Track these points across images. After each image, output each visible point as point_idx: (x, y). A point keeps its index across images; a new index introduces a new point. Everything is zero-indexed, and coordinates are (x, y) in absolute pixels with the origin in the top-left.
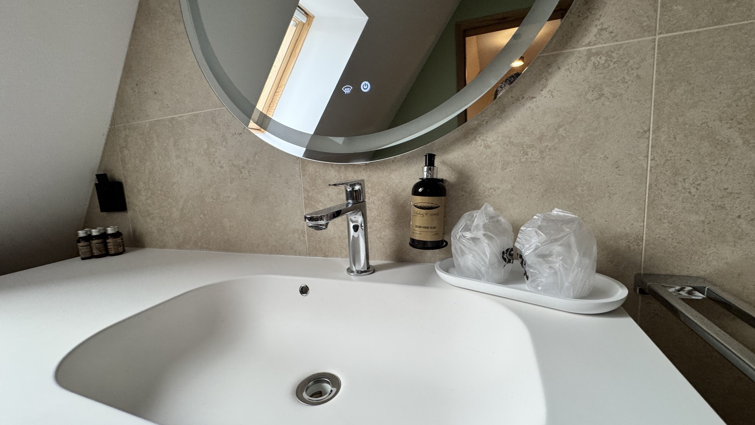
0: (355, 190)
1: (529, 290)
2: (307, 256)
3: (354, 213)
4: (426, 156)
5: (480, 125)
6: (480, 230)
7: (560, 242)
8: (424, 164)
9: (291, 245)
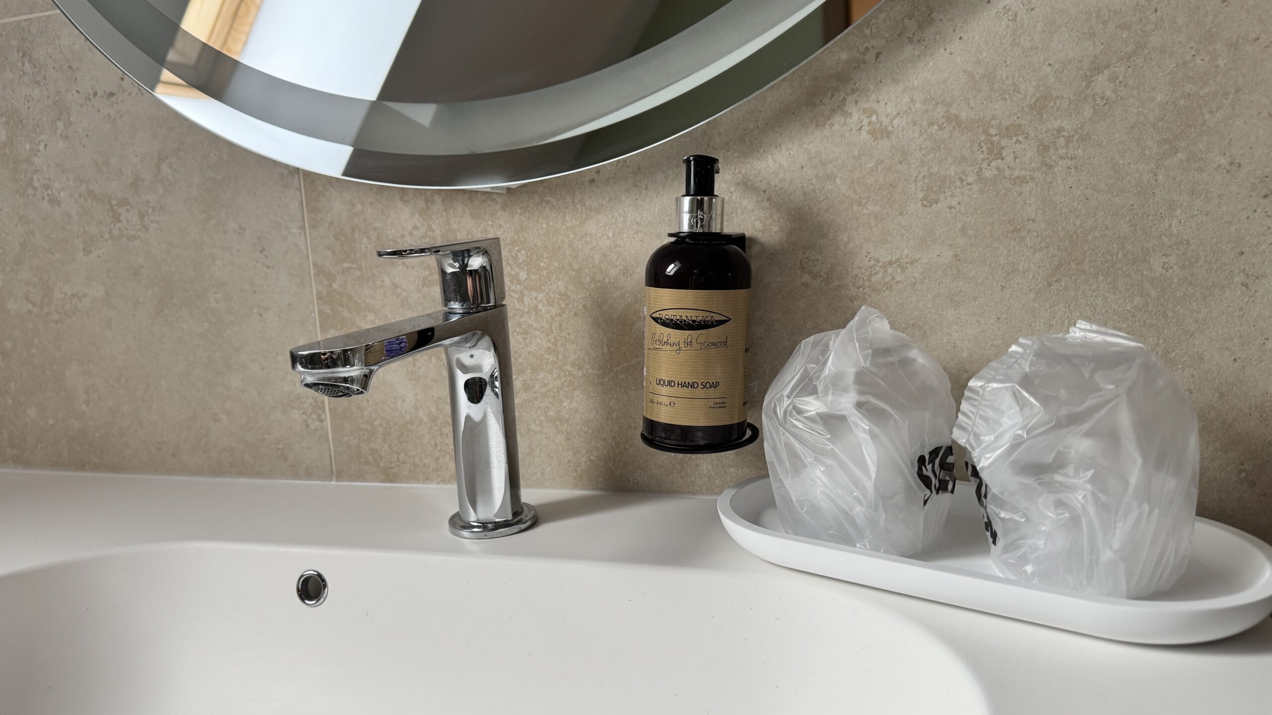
0: (471, 271)
1: (1001, 575)
2: (331, 480)
3: (466, 340)
4: (688, 161)
5: (857, 64)
6: (846, 390)
7: (1086, 426)
8: (684, 192)
9: (281, 446)
